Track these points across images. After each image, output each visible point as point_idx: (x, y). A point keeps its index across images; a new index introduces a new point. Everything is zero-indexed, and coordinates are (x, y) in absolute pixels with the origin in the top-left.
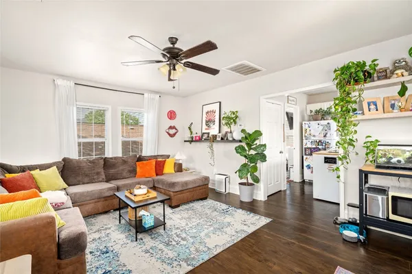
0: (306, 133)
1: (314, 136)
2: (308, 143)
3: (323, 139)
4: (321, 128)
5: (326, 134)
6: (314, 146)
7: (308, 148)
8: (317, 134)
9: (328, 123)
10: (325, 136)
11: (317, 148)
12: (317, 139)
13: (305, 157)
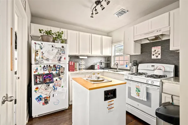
0: (36, 56)
1: (47, 60)
2: (39, 68)
3: (57, 63)
4: (56, 51)
5: (61, 58)
6: (47, 72)
7: (39, 75)
8: (51, 57)
9: (63, 47)
10: (59, 60)
11: (50, 74)
12: (51, 63)
13: (34, 87)
